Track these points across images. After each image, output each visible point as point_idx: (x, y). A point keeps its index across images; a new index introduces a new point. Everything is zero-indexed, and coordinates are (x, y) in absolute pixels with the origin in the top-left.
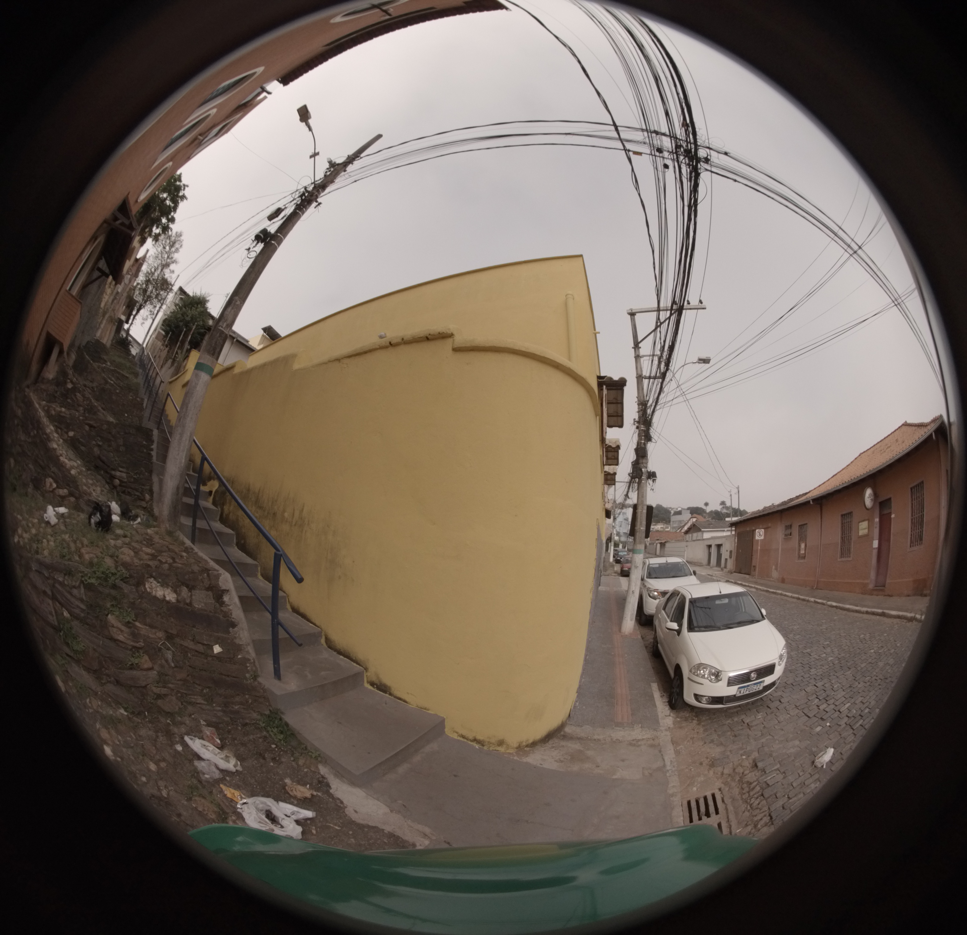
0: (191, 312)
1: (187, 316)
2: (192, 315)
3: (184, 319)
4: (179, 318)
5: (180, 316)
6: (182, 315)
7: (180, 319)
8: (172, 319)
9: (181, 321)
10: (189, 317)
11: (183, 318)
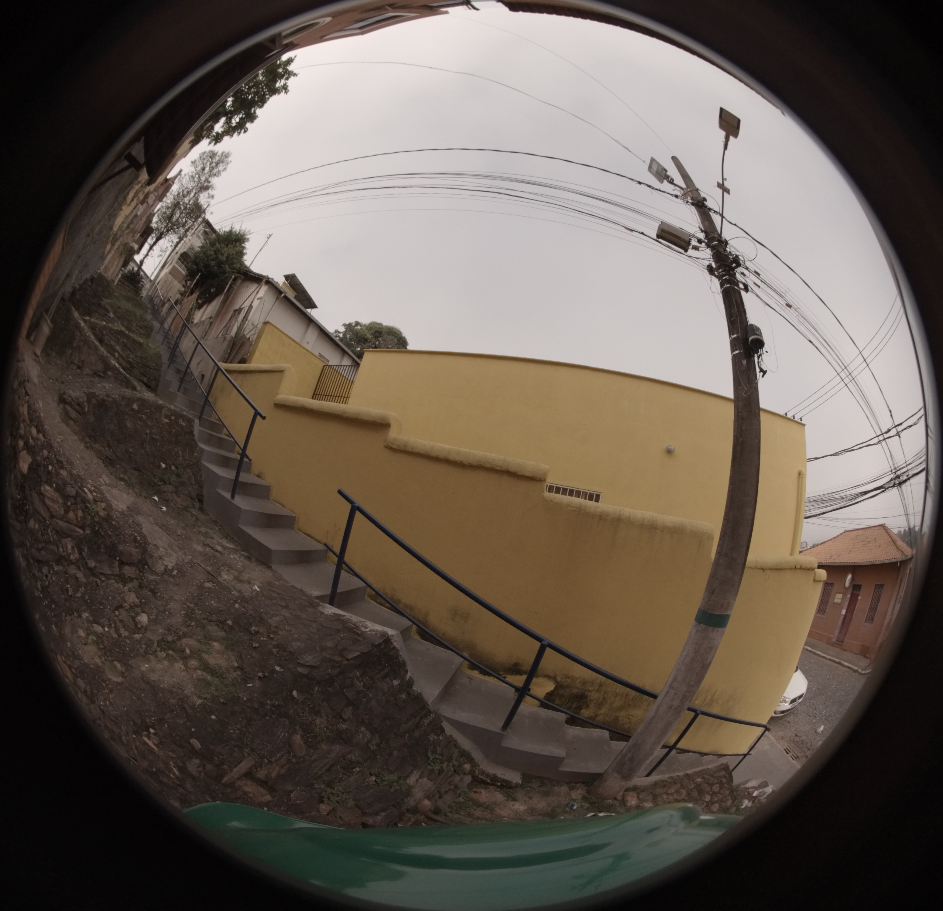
0: (227, 251)
1: (222, 255)
2: (229, 254)
3: (217, 257)
4: (211, 255)
5: (213, 253)
6: (215, 252)
7: (211, 257)
8: (201, 255)
9: (212, 260)
10: (225, 256)
11: (215, 256)
